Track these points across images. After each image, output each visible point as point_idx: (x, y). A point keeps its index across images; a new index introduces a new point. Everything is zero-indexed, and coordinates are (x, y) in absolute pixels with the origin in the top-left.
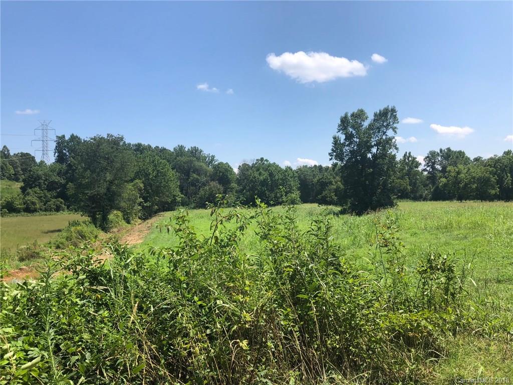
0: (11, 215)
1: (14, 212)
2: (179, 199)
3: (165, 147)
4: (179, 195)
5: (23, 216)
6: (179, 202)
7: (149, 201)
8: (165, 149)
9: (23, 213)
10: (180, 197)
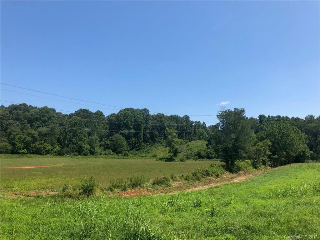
0: (199, 160)
1: (201, 158)
2: (307, 154)
3: (298, 117)
4: (308, 151)
5: (205, 160)
6: (308, 156)
7: (277, 154)
8: (299, 119)
9: (205, 159)
10: (309, 153)
